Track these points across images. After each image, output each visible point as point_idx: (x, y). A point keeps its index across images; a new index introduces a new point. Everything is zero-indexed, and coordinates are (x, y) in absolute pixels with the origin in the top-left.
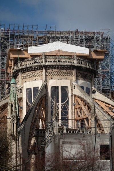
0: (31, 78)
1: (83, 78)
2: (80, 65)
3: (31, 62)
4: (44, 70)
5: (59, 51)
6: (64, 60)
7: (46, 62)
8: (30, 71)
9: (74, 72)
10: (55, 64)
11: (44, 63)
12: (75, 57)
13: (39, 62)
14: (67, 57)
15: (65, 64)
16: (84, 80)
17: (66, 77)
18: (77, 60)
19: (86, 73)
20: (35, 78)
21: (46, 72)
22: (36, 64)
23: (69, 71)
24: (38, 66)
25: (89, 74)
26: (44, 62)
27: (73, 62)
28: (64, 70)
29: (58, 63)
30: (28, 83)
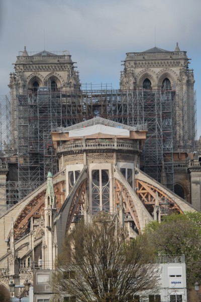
0: (73, 162)
1: (124, 160)
2: (120, 148)
3: (72, 145)
4: (85, 154)
5: (99, 134)
6: (105, 144)
7: (86, 146)
8: (72, 154)
9: (115, 155)
10: (95, 148)
11: (84, 148)
12: (116, 140)
13: (80, 146)
14: (107, 140)
15: (105, 147)
16: (126, 162)
17: (107, 160)
18: (117, 142)
19: (128, 154)
20: (76, 161)
21: (87, 155)
22: (77, 148)
23: (109, 154)
24: (79, 150)
25: (131, 155)
26: (84, 146)
27: (114, 145)
28: (105, 154)
29: (98, 148)
30: (69, 166)
